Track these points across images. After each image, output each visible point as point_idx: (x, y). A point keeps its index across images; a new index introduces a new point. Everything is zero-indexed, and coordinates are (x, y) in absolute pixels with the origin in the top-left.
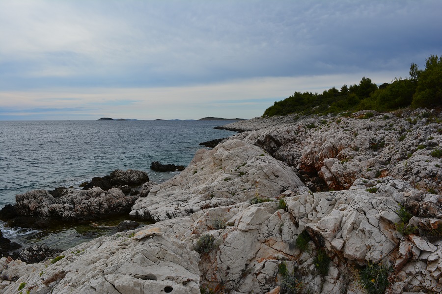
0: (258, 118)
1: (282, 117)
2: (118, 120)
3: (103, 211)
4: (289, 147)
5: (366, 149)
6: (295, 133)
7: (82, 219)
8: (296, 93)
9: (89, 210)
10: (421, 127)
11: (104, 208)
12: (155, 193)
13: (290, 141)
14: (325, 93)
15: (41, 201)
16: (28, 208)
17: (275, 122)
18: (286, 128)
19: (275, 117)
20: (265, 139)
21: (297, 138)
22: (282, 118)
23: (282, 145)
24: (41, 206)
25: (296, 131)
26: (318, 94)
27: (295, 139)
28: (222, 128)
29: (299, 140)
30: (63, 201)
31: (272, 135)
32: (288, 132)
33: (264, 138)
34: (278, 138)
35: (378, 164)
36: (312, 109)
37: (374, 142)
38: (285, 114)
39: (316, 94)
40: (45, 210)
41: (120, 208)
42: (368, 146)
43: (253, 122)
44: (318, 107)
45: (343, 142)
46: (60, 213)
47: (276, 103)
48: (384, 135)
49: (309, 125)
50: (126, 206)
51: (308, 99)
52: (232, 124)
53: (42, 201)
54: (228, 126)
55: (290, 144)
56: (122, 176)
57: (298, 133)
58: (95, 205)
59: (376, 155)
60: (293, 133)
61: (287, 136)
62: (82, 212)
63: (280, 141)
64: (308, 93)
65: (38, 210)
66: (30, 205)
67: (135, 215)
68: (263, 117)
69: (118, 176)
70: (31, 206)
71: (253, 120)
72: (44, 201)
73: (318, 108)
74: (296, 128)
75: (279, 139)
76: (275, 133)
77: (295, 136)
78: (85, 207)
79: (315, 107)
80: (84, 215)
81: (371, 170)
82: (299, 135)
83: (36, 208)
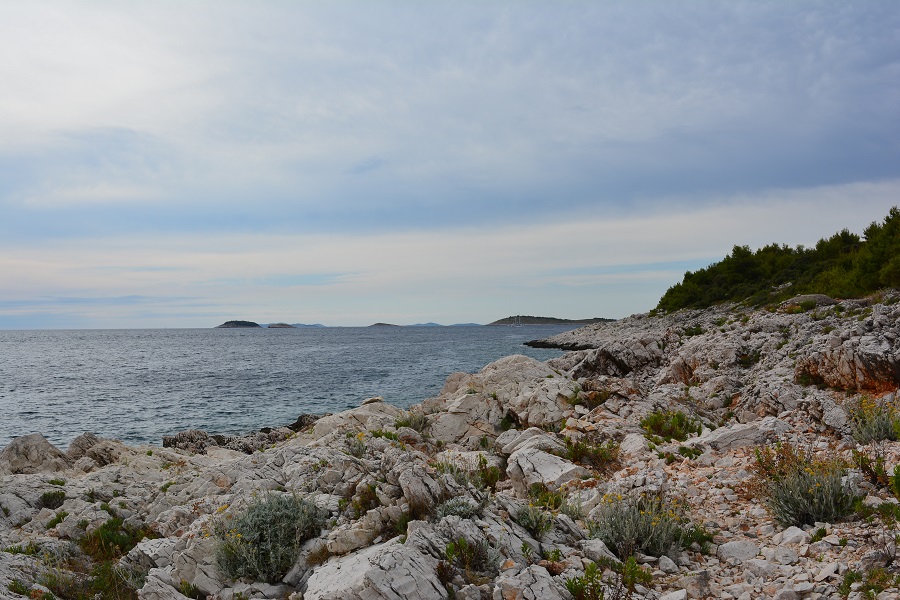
2: (271, 326)
4: (645, 374)
5: (730, 365)
6: (659, 346)
8: (737, 250)
10: (804, 325)
13: (649, 362)
14: (822, 244)
15: (201, 445)
18: (641, 335)
19: (681, 313)
20: (598, 359)
21: (663, 357)
23: (631, 370)
25: (661, 343)
26: (804, 249)
27: (658, 359)
28: (544, 345)
29: (666, 359)
31: (610, 350)
32: (644, 343)
33: (594, 357)
34: (621, 357)
35: (730, 387)
36: (774, 290)
37: (745, 353)
39: (800, 248)
42: (733, 361)
44: (790, 284)
45: (699, 354)
47: (688, 276)
48: (763, 340)
49: (690, 328)
51: (773, 263)
52: (569, 333)
54: (558, 338)
55: (648, 368)
57: (665, 345)
59: (744, 375)
60: (654, 346)
61: (642, 352)
63: (626, 362)
64: (776, 246)
68: (653, 313)
73: (789, 288)
74: (663, 334)
75: (623, 358)
76: (617, 346)
77: (659, 351)
79: (781, 287)
81: (717, 396)
82: (667, 349)
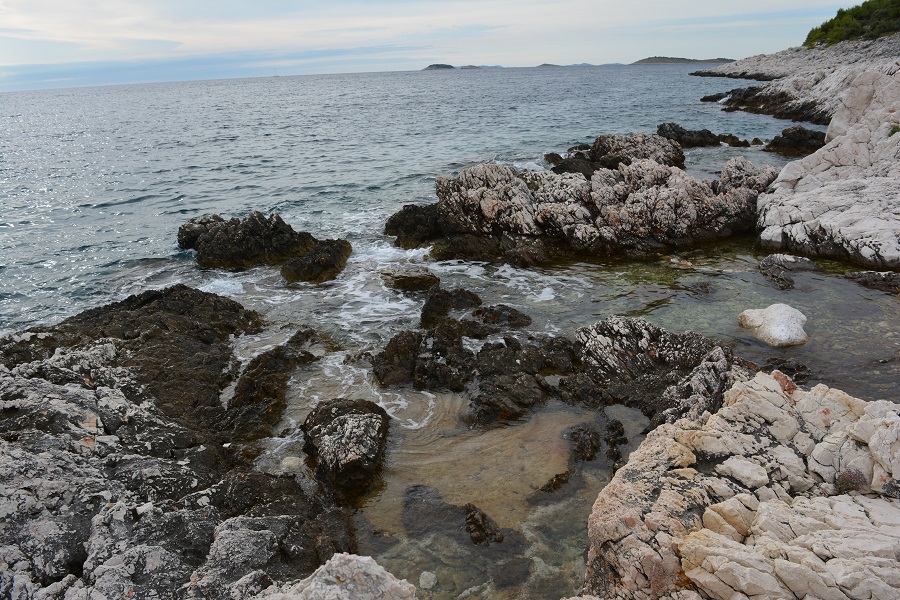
0: (798, 51)
1: (867, 42)
3: (683, 225)
7: (632, 247)
9: (650, 223)
11: (687, 217)
12: (794, 184)
15: (506, 192)
16: (480, 211)
17: (854, 56)
19: (848, 45)
22: (867, 47)
24: (510, 207)
28: (711, 74)
30: (555, 198)
38: (873, 37)
40: (525, 219)
41: (722, 219)
43: (787, 59)
46: (565, 228)
47: (841, 12)
50: (736, 215)
53: (510, 193)
54: (722, 68)
56: (627, 148)
58: (666, 206)
62: (633, 225)
65: (504, 218)
66: (483, 205)
67: (780, 240)
69: (617, 150)
70: (488, 206)
71: (784, 53)
72: (514, 195)
78: (641, 212)
80: (638, 236)
83: (499, 213)
